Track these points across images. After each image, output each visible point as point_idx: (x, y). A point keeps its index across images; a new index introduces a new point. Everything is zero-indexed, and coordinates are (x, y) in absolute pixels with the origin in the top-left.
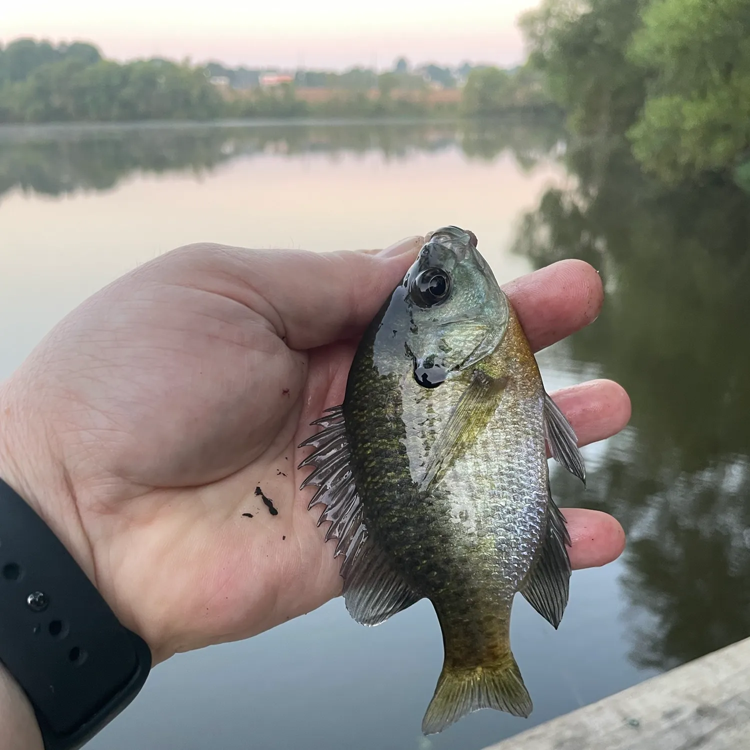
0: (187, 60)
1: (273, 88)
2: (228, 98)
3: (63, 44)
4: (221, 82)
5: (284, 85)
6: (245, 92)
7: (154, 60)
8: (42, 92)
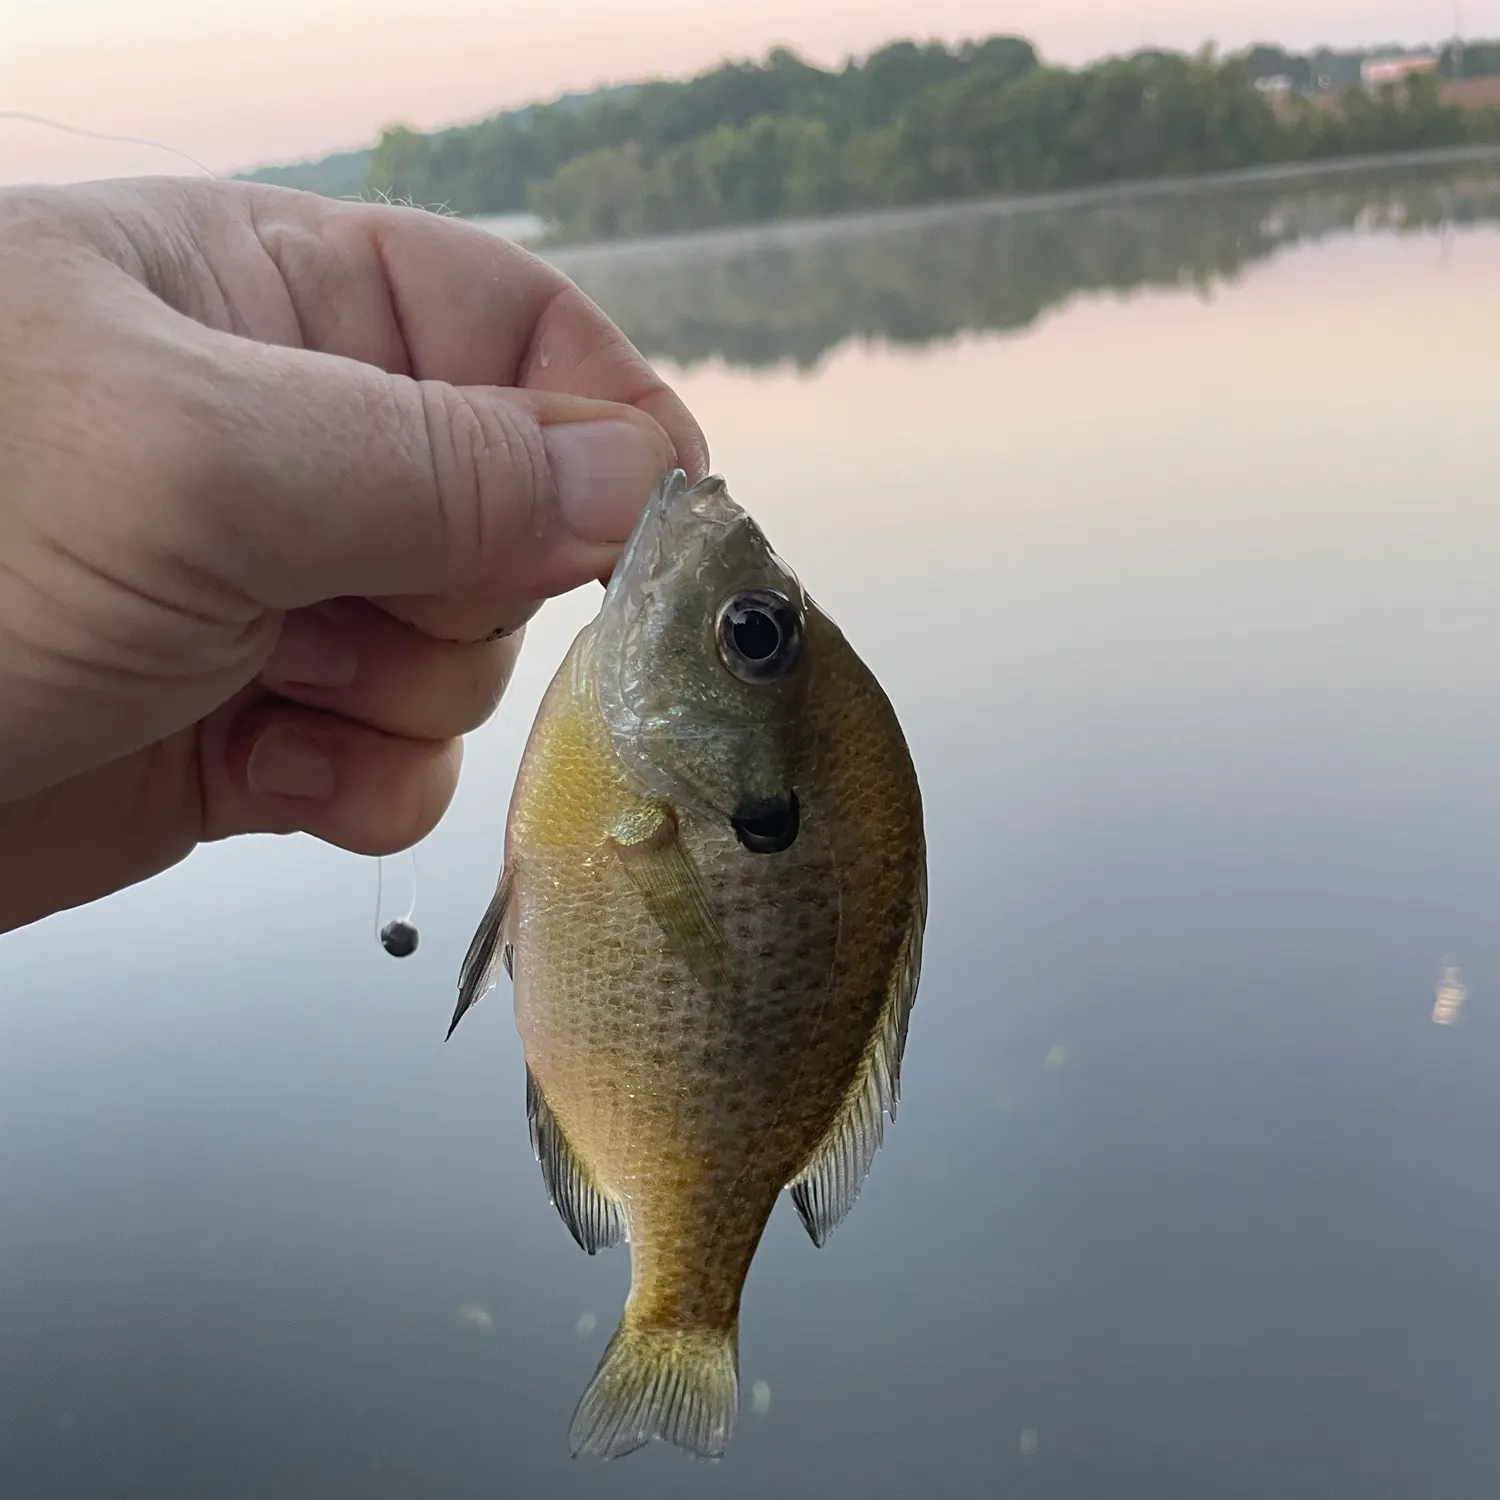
0: (1209, 48)
1: (1387, 88)
2: (1287, 116)
3: (968, 45)
4: (1276, 86)
5: (1413, 79)
6: (1324, 101)
7: (1139, 57)
8: (918, 145)
